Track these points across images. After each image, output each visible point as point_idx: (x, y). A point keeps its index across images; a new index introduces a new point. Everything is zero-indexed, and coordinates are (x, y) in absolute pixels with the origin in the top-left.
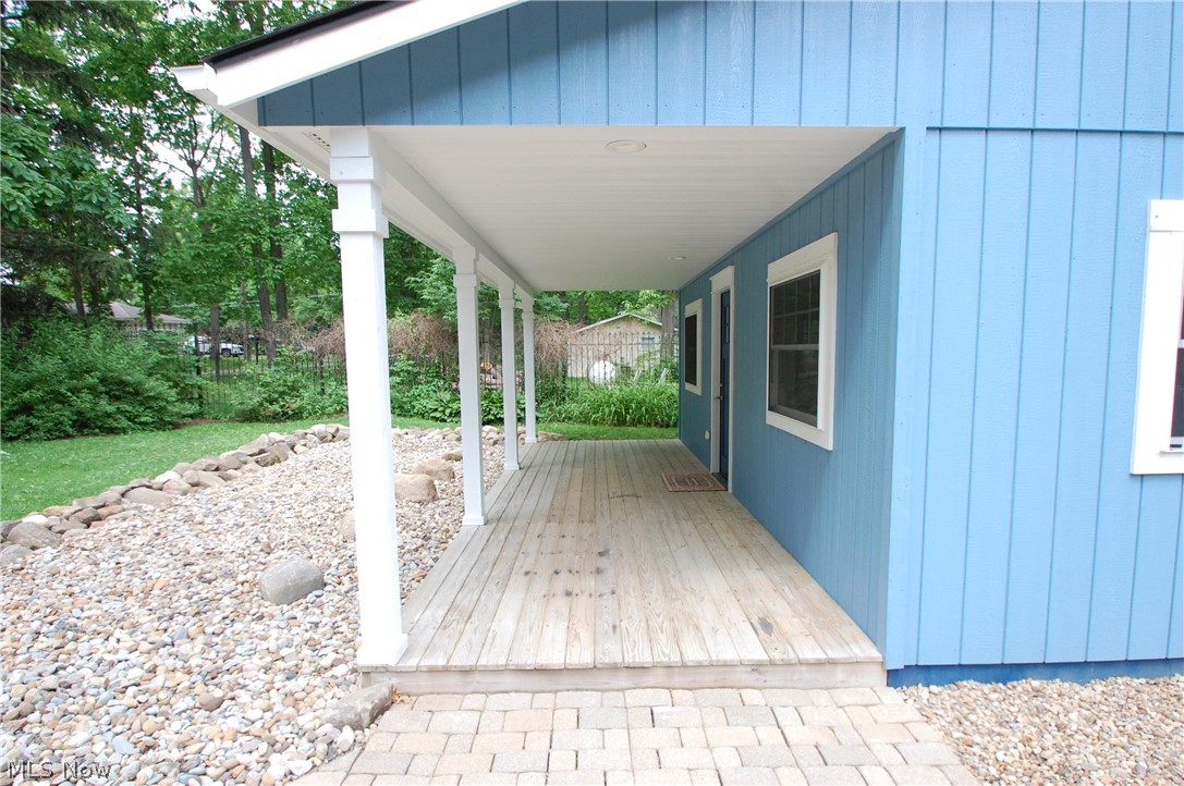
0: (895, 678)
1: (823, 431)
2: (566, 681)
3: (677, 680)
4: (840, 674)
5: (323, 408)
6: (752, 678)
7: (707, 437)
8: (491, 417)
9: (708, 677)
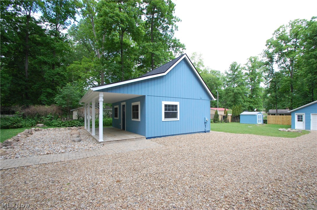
0: (147, 138)
1: (139, 120)
2: (119, 141)
3: (129, 140)
4: (142, 139)
5: (28, 125)
6: (136, 140)
7: (120, 124)
8: (72, 125)
9: (132, 140)
